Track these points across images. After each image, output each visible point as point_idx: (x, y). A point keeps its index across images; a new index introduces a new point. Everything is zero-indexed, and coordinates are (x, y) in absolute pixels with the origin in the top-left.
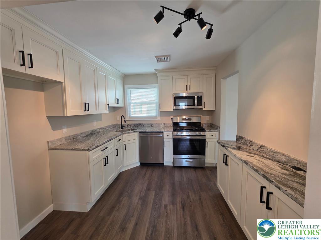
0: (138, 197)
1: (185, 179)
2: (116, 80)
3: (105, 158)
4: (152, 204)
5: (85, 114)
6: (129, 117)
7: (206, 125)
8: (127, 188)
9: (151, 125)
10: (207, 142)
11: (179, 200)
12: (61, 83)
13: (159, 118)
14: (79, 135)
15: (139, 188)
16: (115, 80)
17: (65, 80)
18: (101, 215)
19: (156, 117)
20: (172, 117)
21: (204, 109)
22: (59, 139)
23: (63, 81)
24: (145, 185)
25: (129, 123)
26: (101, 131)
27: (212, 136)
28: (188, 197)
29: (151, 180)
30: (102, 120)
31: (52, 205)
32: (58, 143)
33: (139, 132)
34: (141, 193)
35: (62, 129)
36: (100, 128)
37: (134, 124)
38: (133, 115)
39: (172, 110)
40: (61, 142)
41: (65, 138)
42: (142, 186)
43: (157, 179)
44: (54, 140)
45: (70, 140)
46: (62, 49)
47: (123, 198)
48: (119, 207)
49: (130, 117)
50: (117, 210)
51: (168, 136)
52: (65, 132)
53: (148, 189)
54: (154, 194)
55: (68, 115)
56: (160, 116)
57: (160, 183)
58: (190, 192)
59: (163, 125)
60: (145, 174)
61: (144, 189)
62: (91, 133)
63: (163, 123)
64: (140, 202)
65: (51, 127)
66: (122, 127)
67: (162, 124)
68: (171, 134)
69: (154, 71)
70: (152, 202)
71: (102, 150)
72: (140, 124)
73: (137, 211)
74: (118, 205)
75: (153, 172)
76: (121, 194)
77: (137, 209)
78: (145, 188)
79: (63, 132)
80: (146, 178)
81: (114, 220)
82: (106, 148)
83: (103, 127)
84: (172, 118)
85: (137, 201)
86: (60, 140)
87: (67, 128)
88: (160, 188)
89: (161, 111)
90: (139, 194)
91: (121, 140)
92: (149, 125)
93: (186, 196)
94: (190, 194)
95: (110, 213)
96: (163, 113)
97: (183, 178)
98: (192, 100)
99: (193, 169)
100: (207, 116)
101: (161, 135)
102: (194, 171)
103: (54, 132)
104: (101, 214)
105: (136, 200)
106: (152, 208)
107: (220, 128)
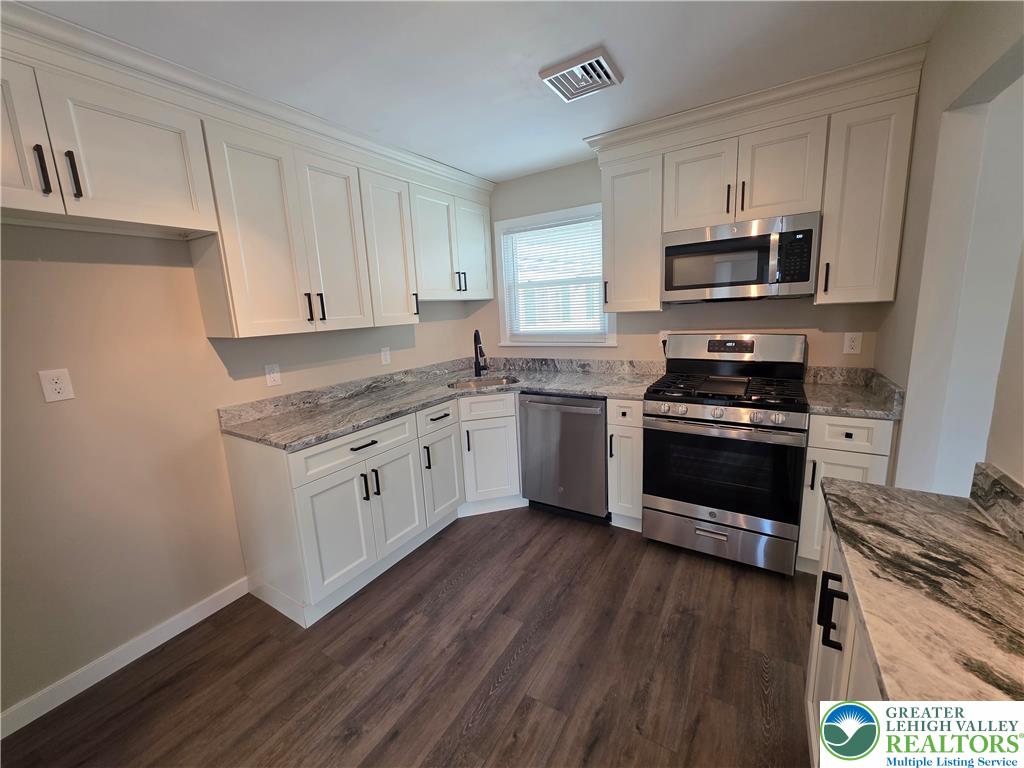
0: (457, 629)
1: (669, 606)
2: (451, 207)
3: (364, 476)
4: (484, 674)
5: (314, 331)
6: (508, 335)
7: (839, 378)
8: (445, 581)
9: (583, 366)
10: (815, 465)
11: (592, 696)
12: (213, 234)
13: (612, 341)
14: (323, 393)
15: (480, 591)
16: (448, 207)
17: (219, 225)
18: (328, 654)
19: (601, 334)
20: (663, 335)
21: (821, 299)
22: (253, 403)
23: (216, 230)
24: (504, 589)
25: (508, 357)
26: (409, 379)
27: (849, 436)
28: (641, 699)
29: (534, 572)
30: (414, 346)
31: (245, 578)
32: (251, 416)
33: (523, 392)
34: (474, 616)
35: (265, 374)
36: (406, 372)
37: (526, 360)
38: (524, 327)
39: (657, 307)
40: (261, 412)
41: (276, 402)
42: (491, 589)
43: (556, 576)
44: (235, 406)
45: (292, 408)
46: (202, 121)
47: (412, 616)
48: (385, 644)
49: (513, 336)
50: (374, 655)
51: (624, 414)
52: (276, 382)
53: (505, 608)
54: (512, 636)
55: (241, 336)
56: (618, 333)
57: (558, 597)
58: (659, 677)
59: (626, 367)
60: (527, 544)
61: (492, 602)
62: (368, 387)
63: (626, 359)
64: (453, 650)
65: (225, 371)
66: (479, 369)
67: (623, 364)
68: (637, 409)
69: (583, 146)
70: (489, 665)
71: (352, 449)
72: (543, 362)
73: (426, 680)
74: (387, 636)
75: (556, 542)
76: (417, 597)
77: (431, 674)
78: (496, 600)
79: (269, 384)
80: (521, 562)
81: (348, 686)
82: (374, 442)
83: (419, 366)
84: (664, 342)
85: (446, 641)
86: (257, 406)
87: (281, 372)
88: (548, 618)
89: (618, 313)
90: (465, 618)
91: (448, 415)
92: (575, 366)
93: (632, 692)
94: (656, 690)
95: (349, 657)
96: (629, 321)
97: (664, 599)
98: (753, 257)
99: (729, 572)
100: (848, 336)
101: (598, 411)
102: (729, 584)
103: (237, 382)
104: (329, 652)
105: (445, 636)
106: (476, 692)
107: (902, 404)
